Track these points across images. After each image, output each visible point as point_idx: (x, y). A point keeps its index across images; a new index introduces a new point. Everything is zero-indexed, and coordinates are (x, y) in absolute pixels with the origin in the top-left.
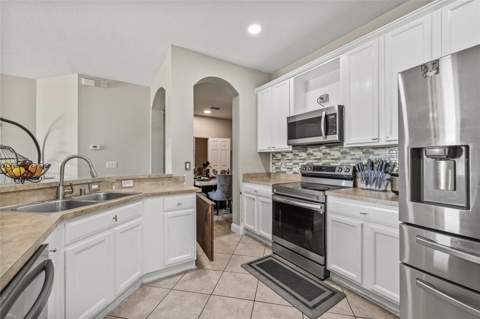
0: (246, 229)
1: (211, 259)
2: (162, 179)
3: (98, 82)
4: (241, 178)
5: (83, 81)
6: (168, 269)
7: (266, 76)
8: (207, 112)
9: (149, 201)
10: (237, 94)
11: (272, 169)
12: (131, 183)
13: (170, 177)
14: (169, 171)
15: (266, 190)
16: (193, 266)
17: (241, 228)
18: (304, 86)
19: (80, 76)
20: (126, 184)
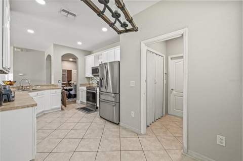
0: (81, 101)
1: (66, 106)
2: (50, 85)
3: (22, 50)
4: (79, 85)
5: (16, 49)
6: (52, 110)
7: (89, 53)
8: (71, 60)
9: (46, 91)
10: (77, 58)
11: (91, 82)
12: (39, 87)
13: (53, 85)
14: (53, 83)
15: (85, 88)
16: (60, 109)
17: (79, 101)
18: (98, 57)
19: (14, 47)
20: (37, 87)
